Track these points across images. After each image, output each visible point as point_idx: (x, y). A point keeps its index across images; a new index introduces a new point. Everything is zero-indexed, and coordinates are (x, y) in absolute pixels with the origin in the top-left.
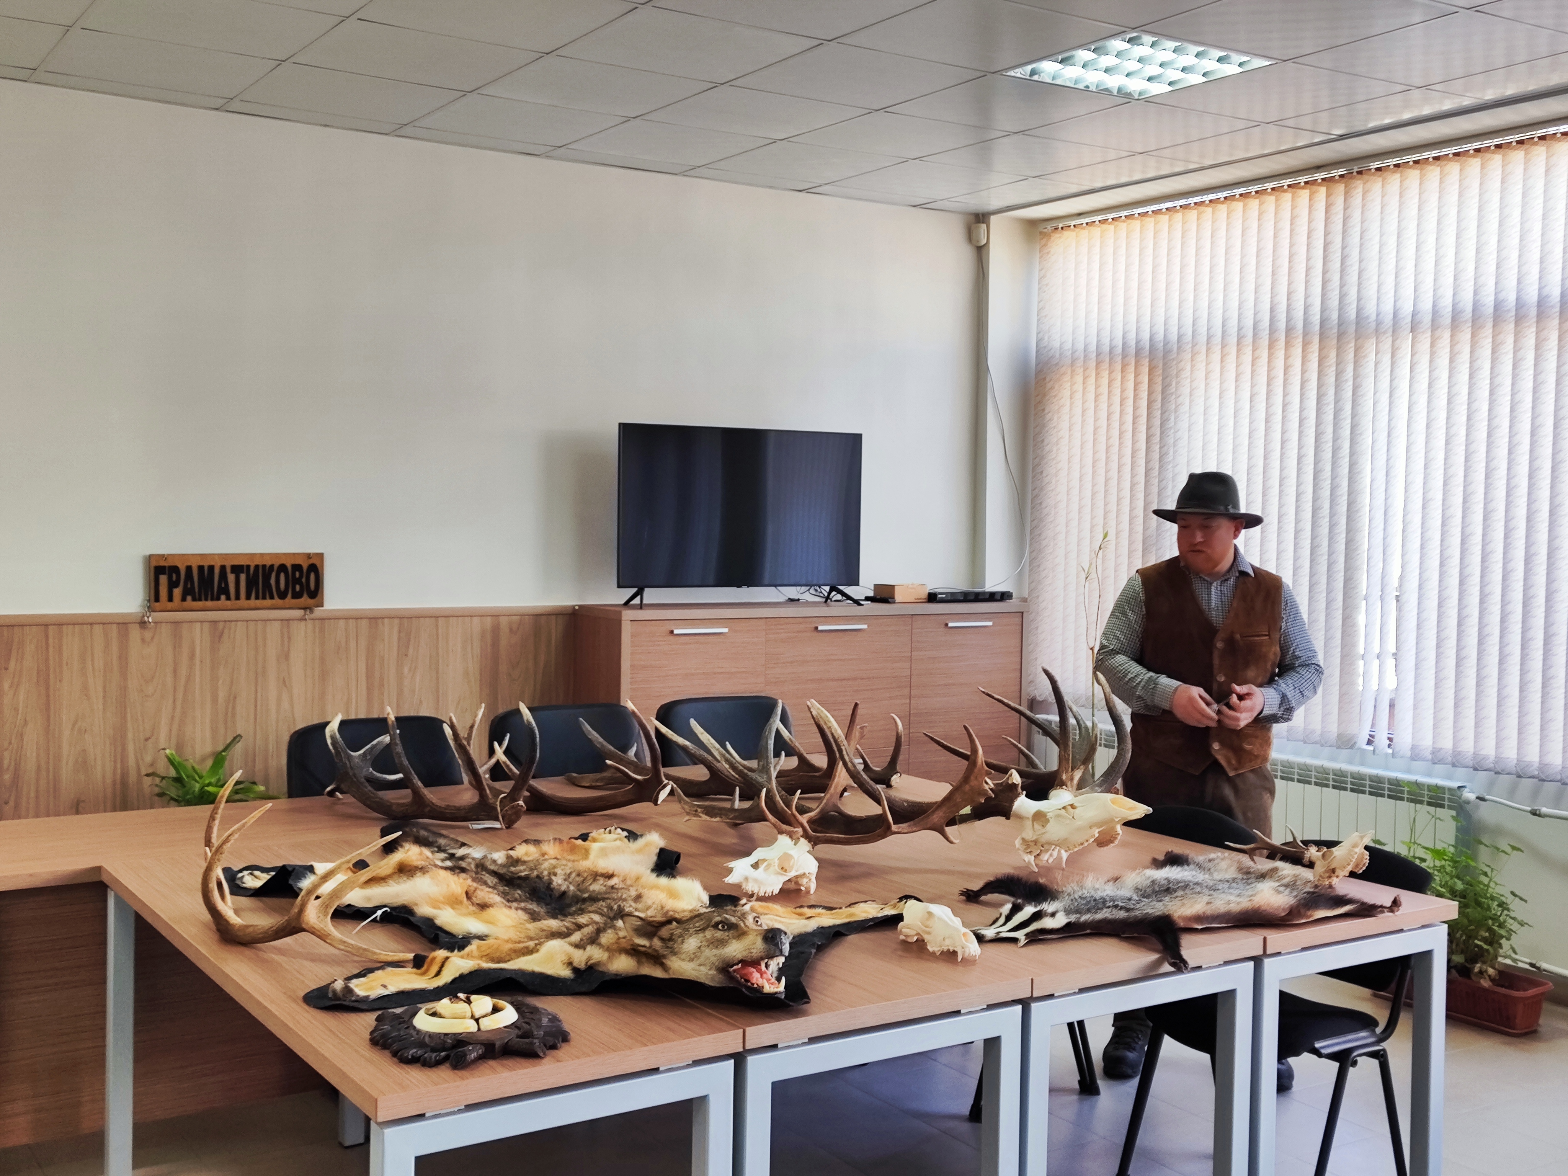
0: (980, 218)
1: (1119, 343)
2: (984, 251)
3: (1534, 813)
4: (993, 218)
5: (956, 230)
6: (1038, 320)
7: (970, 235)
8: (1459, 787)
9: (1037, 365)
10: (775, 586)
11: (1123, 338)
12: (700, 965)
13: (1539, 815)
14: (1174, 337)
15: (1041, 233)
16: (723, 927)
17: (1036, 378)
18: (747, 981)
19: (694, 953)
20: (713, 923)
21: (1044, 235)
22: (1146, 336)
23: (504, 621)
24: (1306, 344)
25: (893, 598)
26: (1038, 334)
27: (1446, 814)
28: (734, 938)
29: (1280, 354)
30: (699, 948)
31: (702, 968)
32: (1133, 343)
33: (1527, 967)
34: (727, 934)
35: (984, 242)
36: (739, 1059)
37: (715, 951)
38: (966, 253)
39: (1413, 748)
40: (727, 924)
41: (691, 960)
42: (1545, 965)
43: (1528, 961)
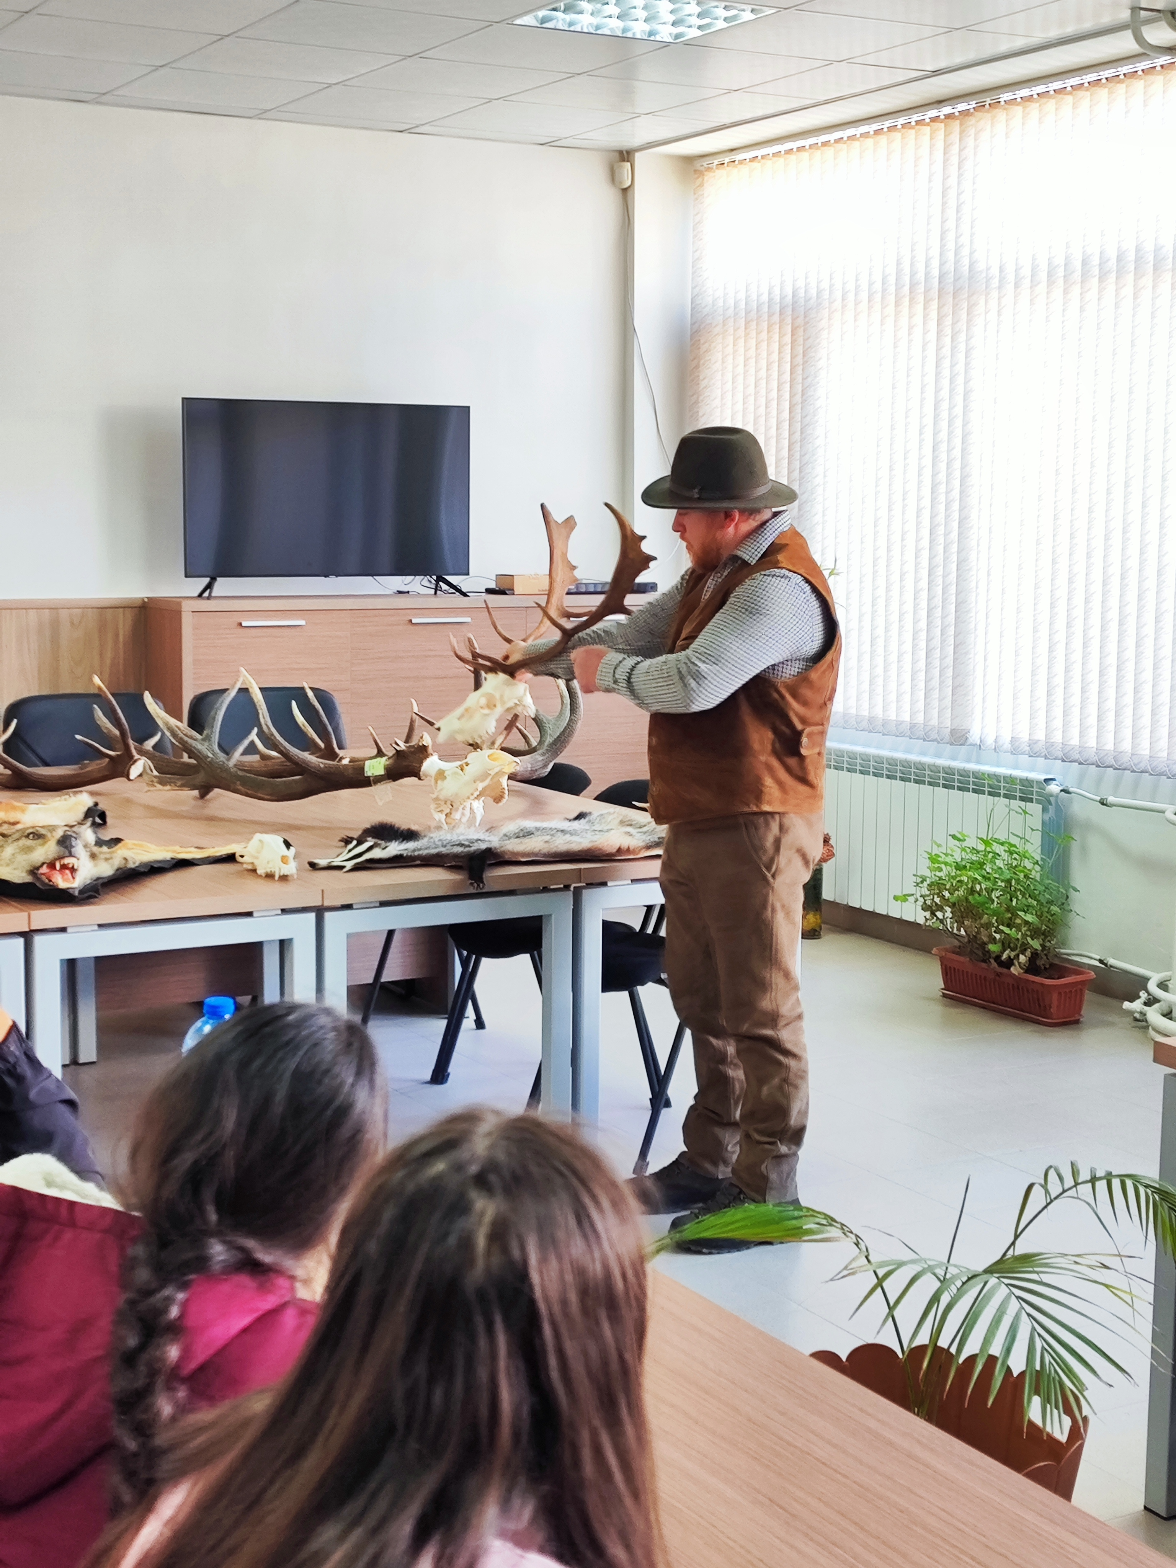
0: (626, 155)
1: (765, 298)
2: (629, 192)
3: (1103, 803)
4: (637, 155)
5: (597, 171)
6: (693, 273)
7: (613, 176)
8: (1046, 780)
9: (693, 324)
10: (372, 575)
11: (770, 294)
12: (15, 869)
13: (1106, 805)
14: (813, 292)
15: (695, 171)
16: (34, 837)
17: (691, 339)
18: (50, 881)
19: (10, 860)
20: (26, 834)
21: (699, 173)
22: (789, 291)
23: (64, 614)
24: (927, 302)
25: (513, 590)
26: (693, 288)
27: (1035, 808)
28: (40, 845)
29: (905, 311)
30: (13, 855)
31: (16, 872)
32: (777, 299)
33: (1097, 964)
34: (35, 842)
35: (627, 183)
36: (27, 936)
37: (25, 857)
38: (609, 198)
39: (1013, 740)
40: (37, 835)
41: (8, 865)
42: (1111, 961)
43: (1098, 957)
